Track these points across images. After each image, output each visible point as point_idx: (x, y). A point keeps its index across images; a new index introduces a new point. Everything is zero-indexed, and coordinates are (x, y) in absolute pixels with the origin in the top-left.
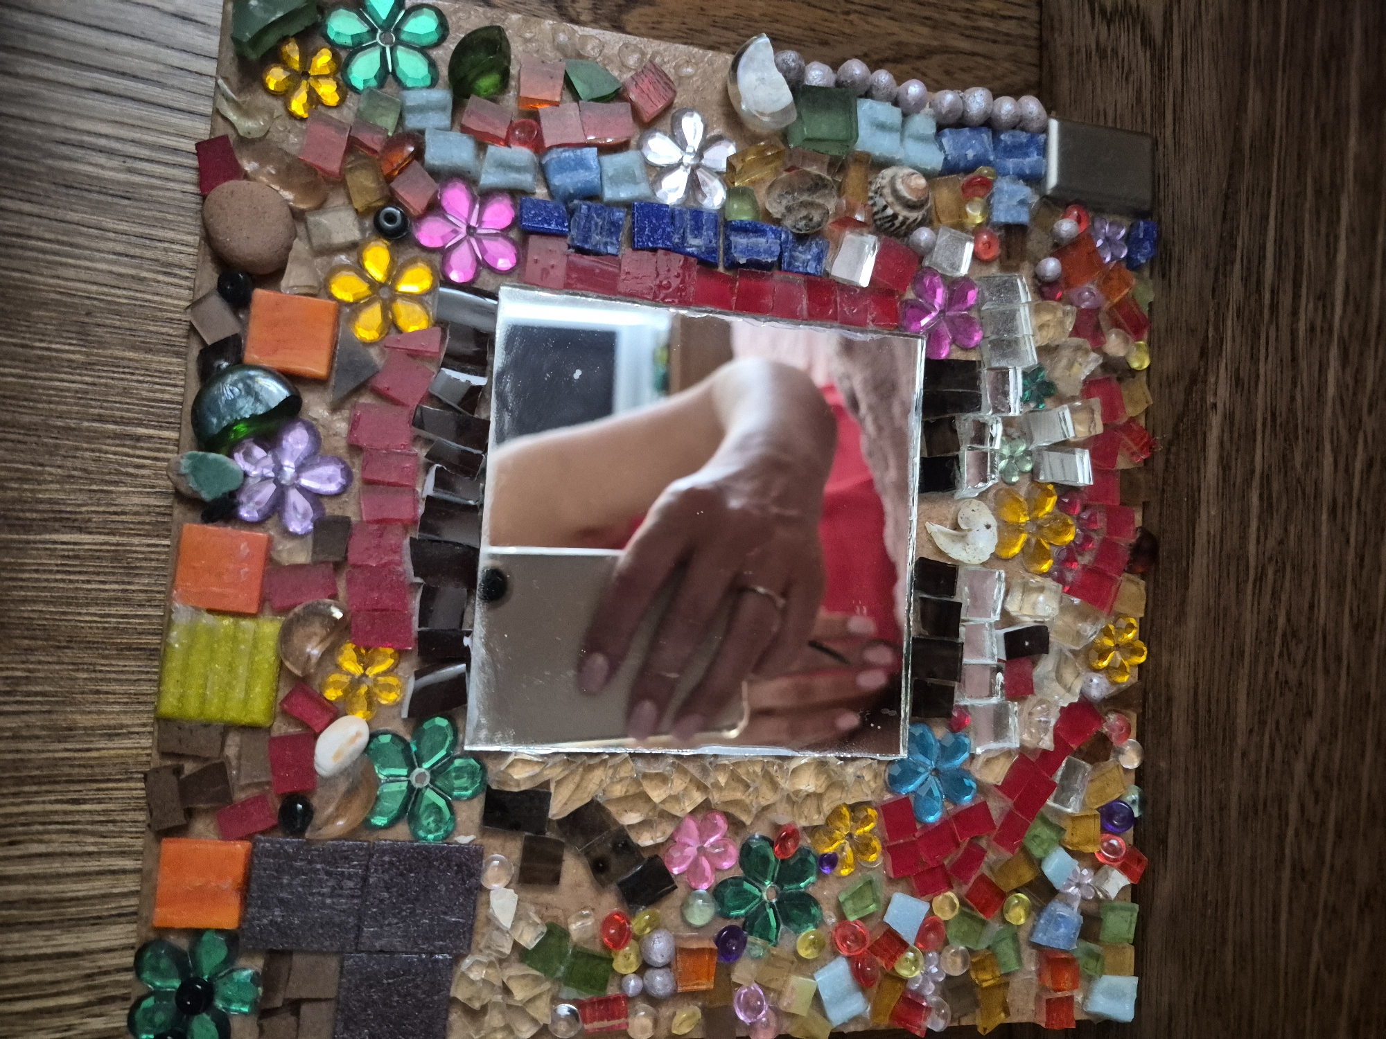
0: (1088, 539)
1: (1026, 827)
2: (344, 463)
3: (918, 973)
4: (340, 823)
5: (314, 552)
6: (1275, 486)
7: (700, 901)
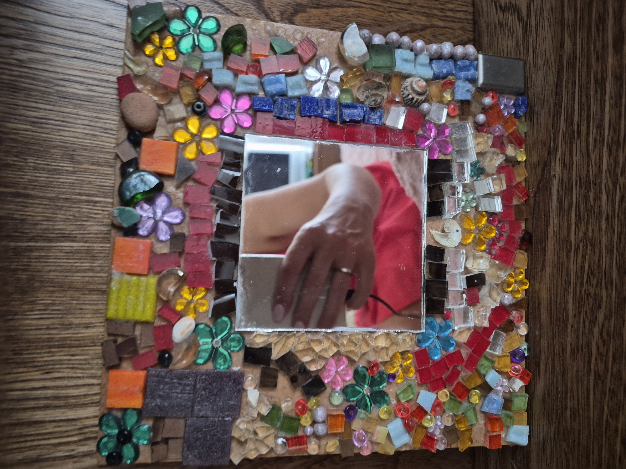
0: (501, 235)
1: (478, 360)
2: (182, 210)
3: (432, 425)
4: (184, 362)
5: (171, 248)
6: (582, 209)
7: (337, 394)
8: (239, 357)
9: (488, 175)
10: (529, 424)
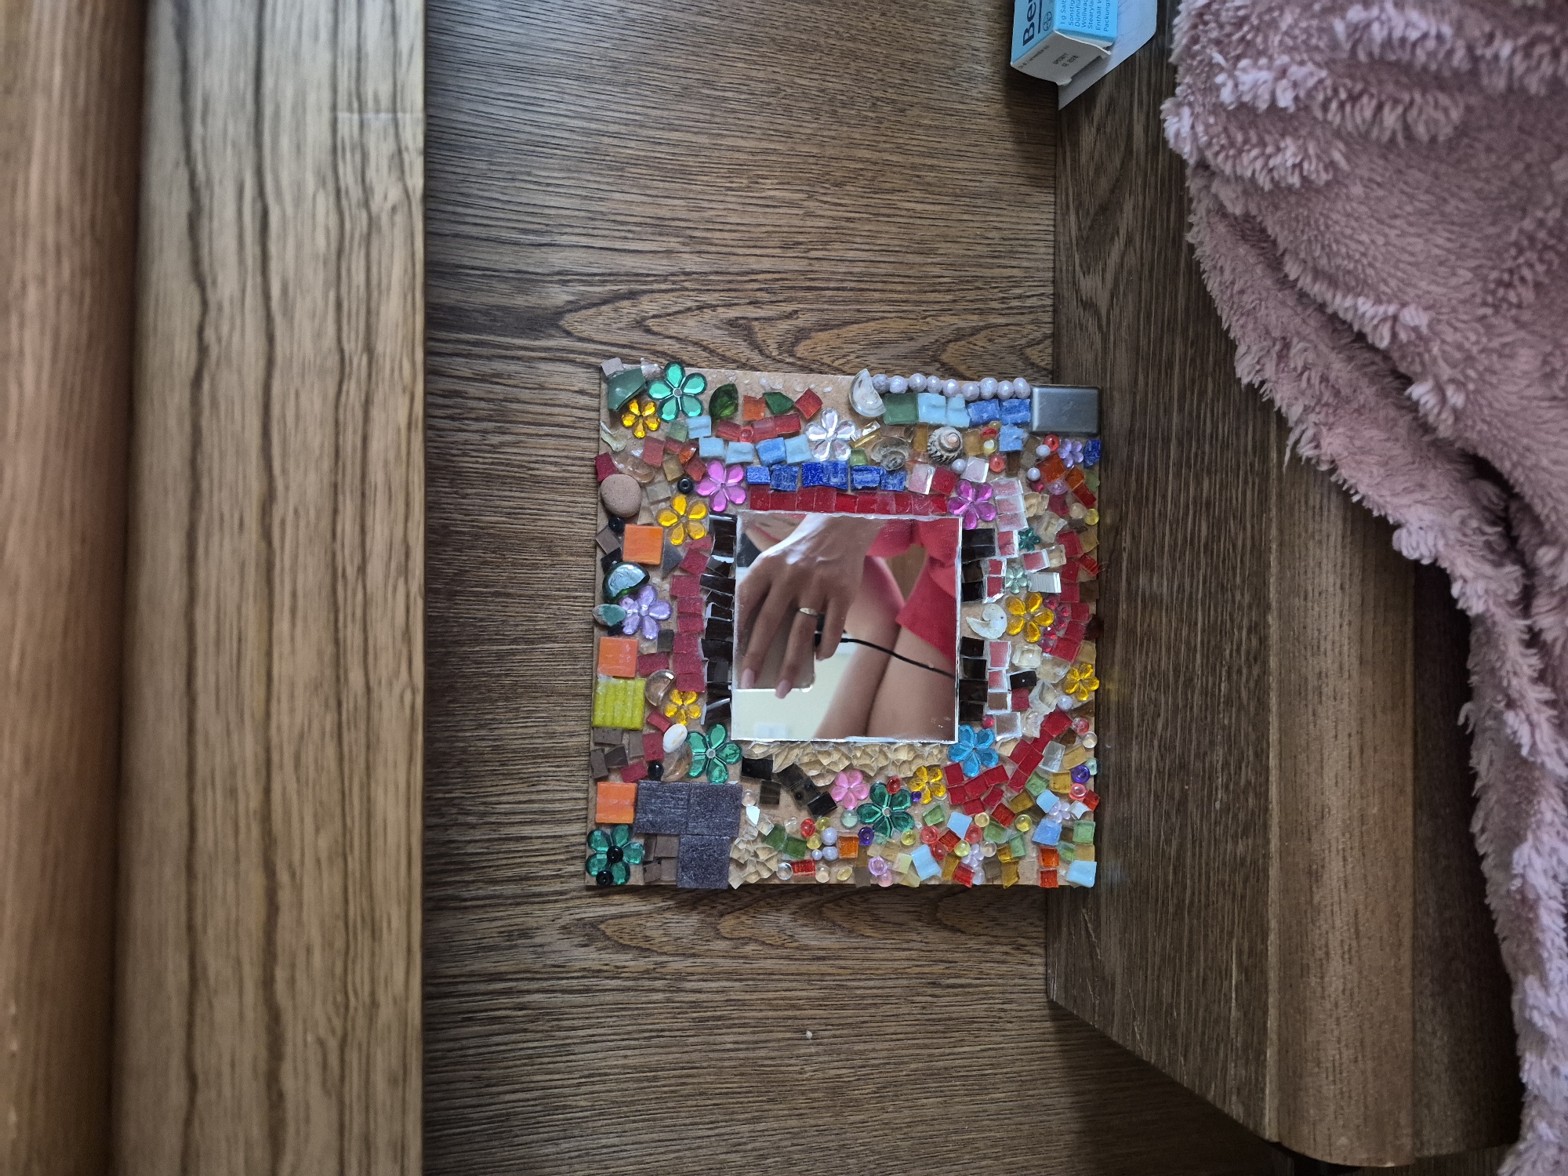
0: (1061, 622)
1: (1027, 778)
2: (669, 603)
3: (967, 854)
4: (676, 774)
5: (659, 648)
7: (850, 815)
8: (736, 770)
9: (1044, 546)
10: (1098, 858)
